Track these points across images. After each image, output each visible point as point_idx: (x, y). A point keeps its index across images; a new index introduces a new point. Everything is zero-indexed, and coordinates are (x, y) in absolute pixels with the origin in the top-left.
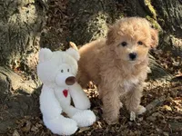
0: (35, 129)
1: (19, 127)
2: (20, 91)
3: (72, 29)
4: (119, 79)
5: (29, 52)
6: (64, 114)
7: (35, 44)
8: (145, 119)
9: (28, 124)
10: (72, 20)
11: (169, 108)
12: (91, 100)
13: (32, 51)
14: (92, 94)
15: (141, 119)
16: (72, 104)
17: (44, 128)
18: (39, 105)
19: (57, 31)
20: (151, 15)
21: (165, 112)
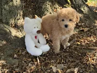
0: (23, 53)
1: (16, 52)
2: (16, 37)
3: (35, 9)
4: (61, 35)
5: (18, 19)
6: (36, 47)
7: (20, 16)
8: (70, 48)
9: (20, 51)
10: (35, 5)
11: (79, 43)
12: (47, 40)
13: (19, 19)
14: (46, 38)
15: (68, 48)
16: (39, 42)
17: (27, 53)
18: (25, 43)
19: (29, 10)
20: (69, 4)
21: (78, 45)
